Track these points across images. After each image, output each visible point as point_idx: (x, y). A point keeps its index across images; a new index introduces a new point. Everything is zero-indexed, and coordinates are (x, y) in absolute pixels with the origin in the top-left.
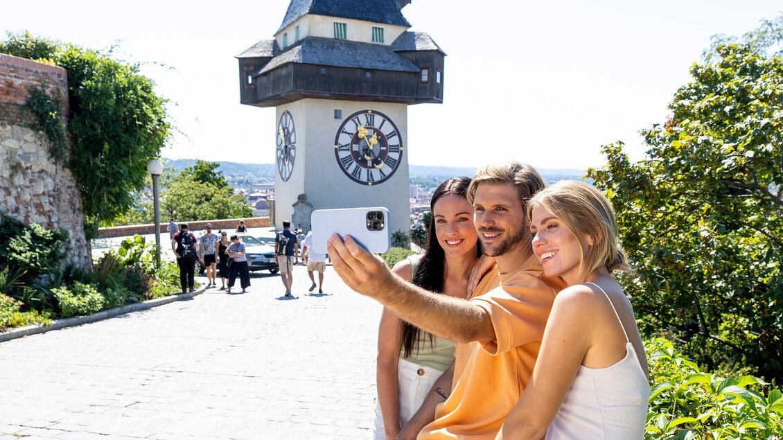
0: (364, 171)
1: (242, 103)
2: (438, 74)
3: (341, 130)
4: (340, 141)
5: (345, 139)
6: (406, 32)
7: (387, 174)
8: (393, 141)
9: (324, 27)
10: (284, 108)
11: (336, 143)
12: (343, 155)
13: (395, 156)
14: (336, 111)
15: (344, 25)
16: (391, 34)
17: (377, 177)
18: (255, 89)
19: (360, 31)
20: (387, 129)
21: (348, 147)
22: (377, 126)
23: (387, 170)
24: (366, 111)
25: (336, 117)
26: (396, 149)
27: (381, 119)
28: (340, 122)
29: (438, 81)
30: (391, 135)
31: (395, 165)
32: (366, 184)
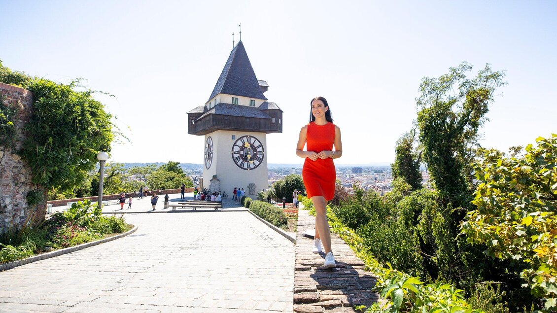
0: (246, 164)
1: (188, 133)
2: (280, 120)
3: (235, 144)
4: (234, 150)
5: (237, 149)
6: (265, 102)
7: (257, 165)
8: (260, 149)
9: (228, 99)
10: (208, 135)
11: (232, 151)
12: (235, 156)
13: (260, 156)
14: (232, 136)
15: (237, 98)
16: (258, 103)
17: (252, 166)
18: (195, 127)
19: (244, 101)
20: (257, 144)
21: (238, 152)
22: (252, 143)
23: (257, 163)
24: (247, 136)
25: (232, 139)
26: (261, 153)
27: (254, 139)
28: (235, 141)
29: (280, 122)
30: (259, 147)
31: (261, 160)
32: (247, 169)
